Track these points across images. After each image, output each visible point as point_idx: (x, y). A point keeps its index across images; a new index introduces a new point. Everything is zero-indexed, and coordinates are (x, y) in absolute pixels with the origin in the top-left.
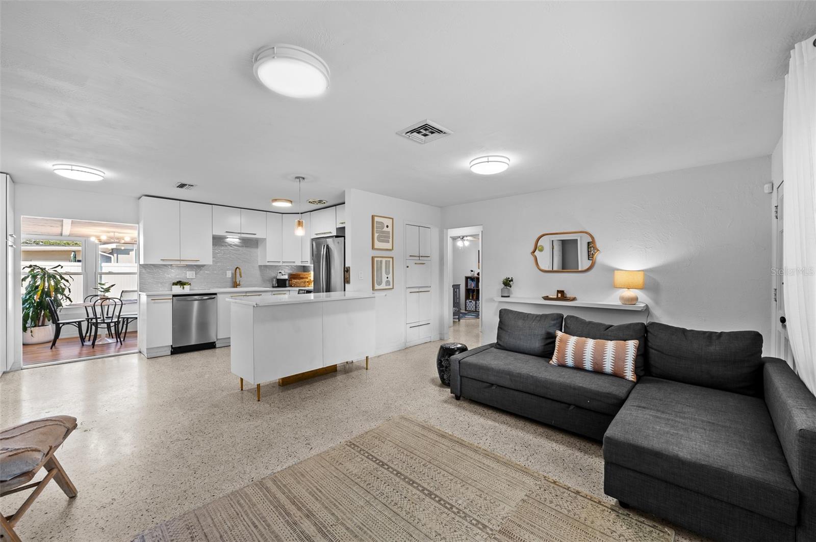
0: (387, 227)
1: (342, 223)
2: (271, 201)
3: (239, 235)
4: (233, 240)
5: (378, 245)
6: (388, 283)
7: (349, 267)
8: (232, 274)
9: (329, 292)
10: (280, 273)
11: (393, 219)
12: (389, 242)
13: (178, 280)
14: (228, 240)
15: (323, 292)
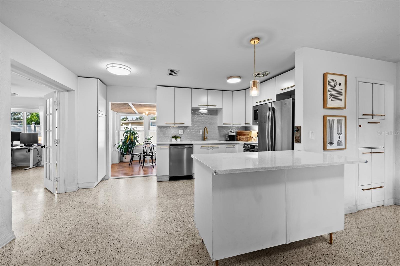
0: (340, 84)
1: (282, 90)
2: (226, 79)
3: (207, 107)
4: (203, 110)
5: (330, 104)
6: (340, 143)
7: (300, 127)
8: (203, 132)
9: (274, 150)
10: (231, 131)
11: (346, 76)
12: (341, 101)
13: (175, 135)
14: (201, 111)
15: (269, 151)
